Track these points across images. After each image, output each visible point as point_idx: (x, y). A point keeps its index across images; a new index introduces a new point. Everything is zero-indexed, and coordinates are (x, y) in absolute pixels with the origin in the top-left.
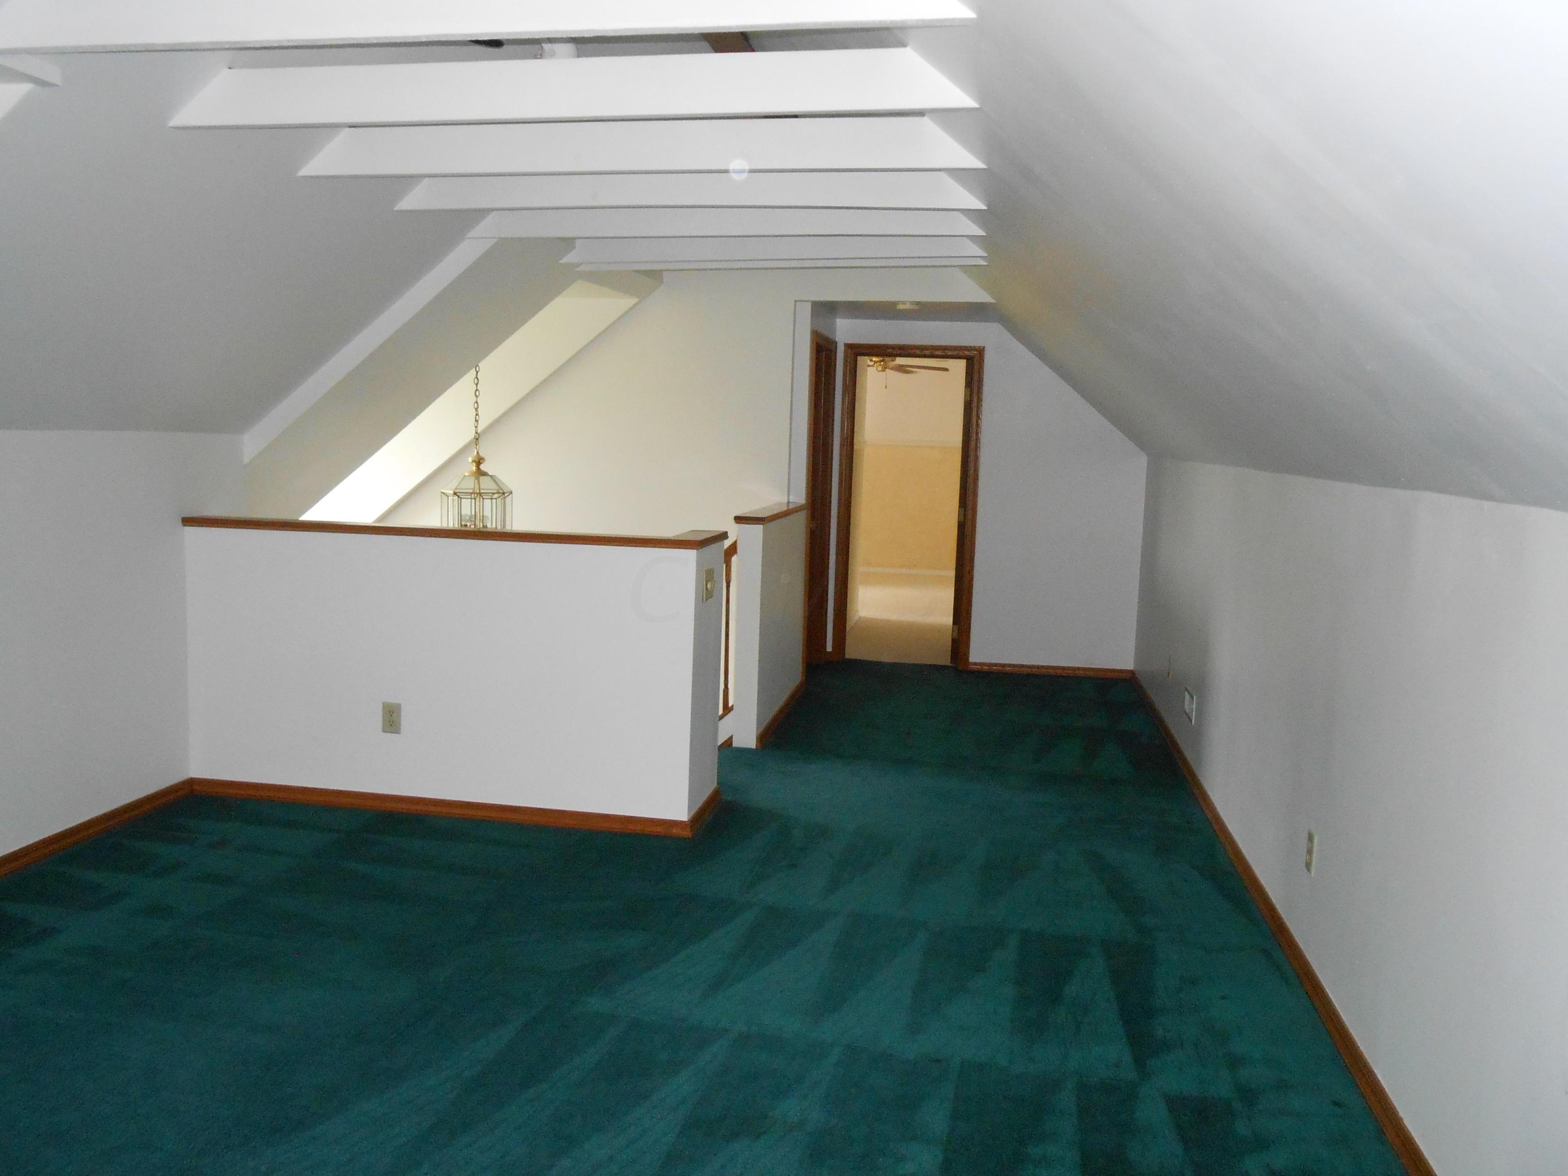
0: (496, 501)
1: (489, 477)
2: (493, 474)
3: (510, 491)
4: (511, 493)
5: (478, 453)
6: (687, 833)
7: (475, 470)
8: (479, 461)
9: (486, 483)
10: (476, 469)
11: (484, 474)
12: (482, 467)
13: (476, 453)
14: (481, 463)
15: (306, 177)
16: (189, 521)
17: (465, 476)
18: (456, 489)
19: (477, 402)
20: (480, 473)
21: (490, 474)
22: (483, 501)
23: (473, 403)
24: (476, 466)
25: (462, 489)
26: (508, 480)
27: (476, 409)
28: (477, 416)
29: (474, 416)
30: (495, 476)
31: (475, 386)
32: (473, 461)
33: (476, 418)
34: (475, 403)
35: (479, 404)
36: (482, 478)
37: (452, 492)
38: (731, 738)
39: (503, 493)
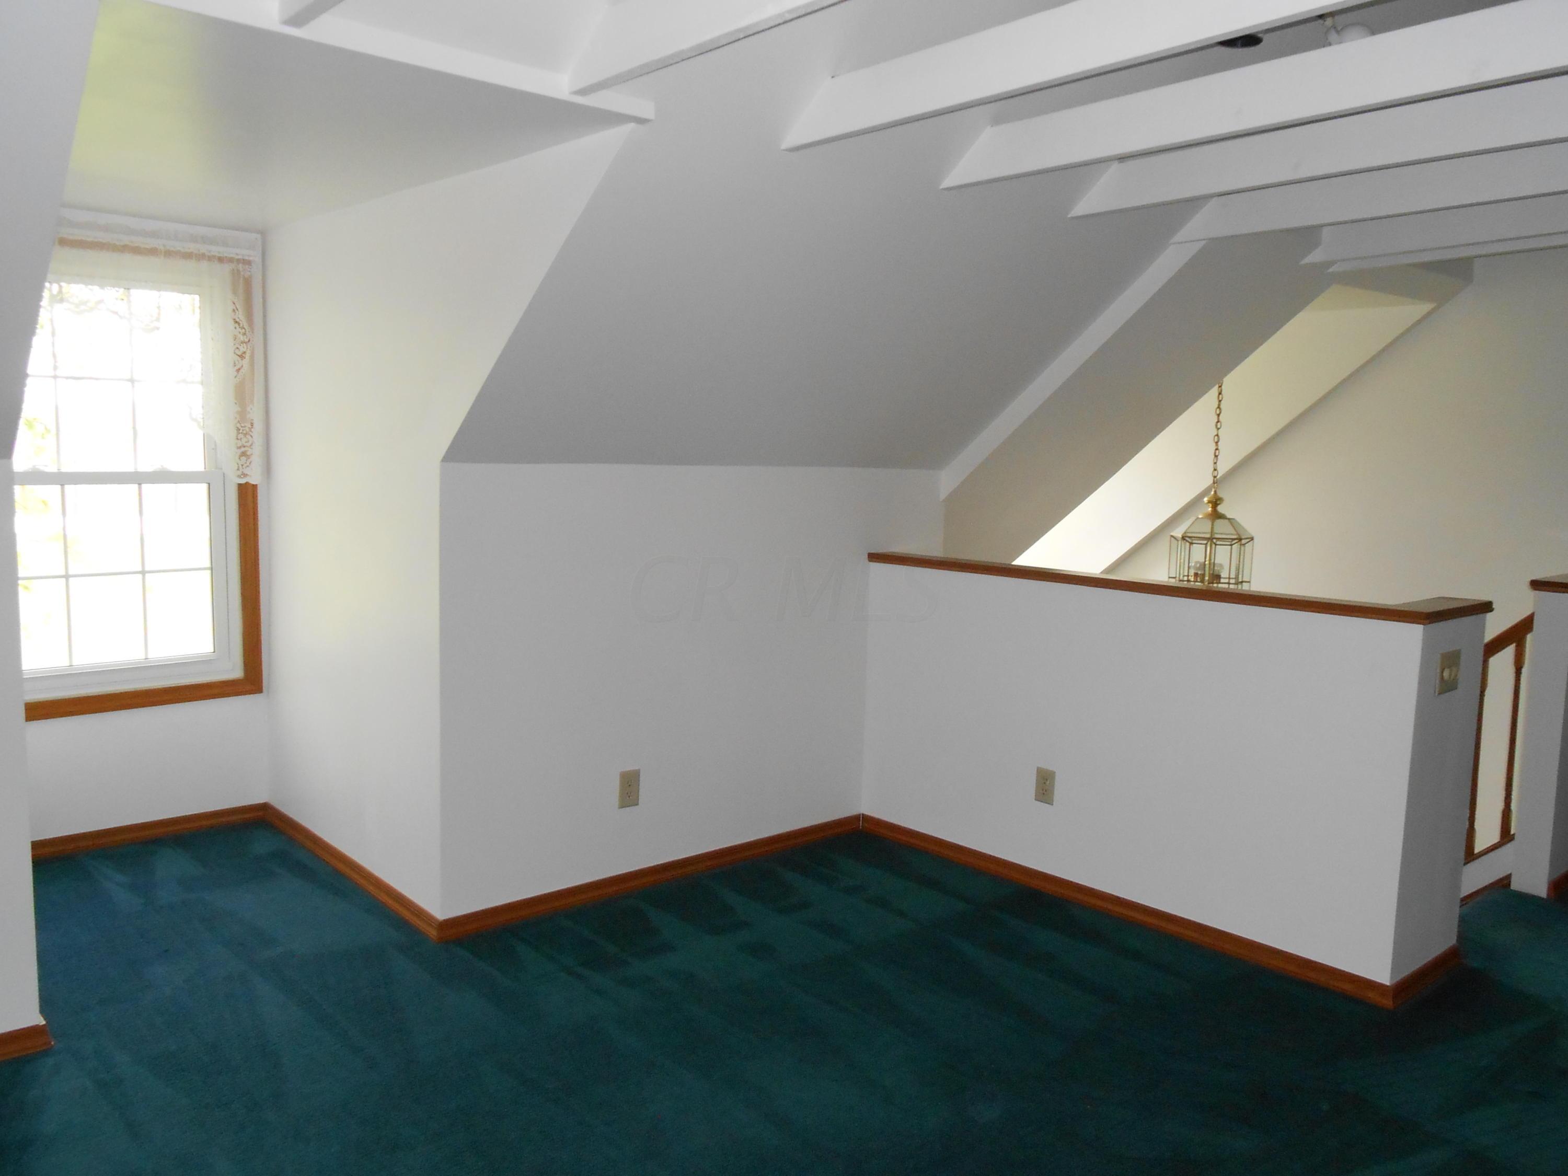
0: (1231, 549)
1: (1227, 520)
2: (1231, 517)
3: (1250, 537)
4: (1252, 539)
5: (1215, 492)
6: (1388, 1003)
7: (1210, 512)
8: (1216, 502)
9: (1222, 528)
10: (1212, 511)
11: (1221, 516)
12: (1220, 509)
13: (1213, 493)
14: (1219, 504)
15: (949, 189)
16: (875, 557)
17: (1198, 518)
18: (1185, 533)
19: (1217, 435)
20: (1216, 516)
21: (1229, 516)
22: (1215, 547)
23: (1213, 437)
24: (1212, 507)
25: (1192, 533)
26: (1249, 524)
27: (1217, 443)
28: (1217, 451)
29: (1214, 451)
30: (1233, 519)
31: (1216, 417)
32: (1209, 502)
33: (1215, 453)
34: (1216, 435)
35: (1220, 438)
36: (1219, 522)
37: (1181, 536)
38: (1508, 877)
39: (1241, 539)
